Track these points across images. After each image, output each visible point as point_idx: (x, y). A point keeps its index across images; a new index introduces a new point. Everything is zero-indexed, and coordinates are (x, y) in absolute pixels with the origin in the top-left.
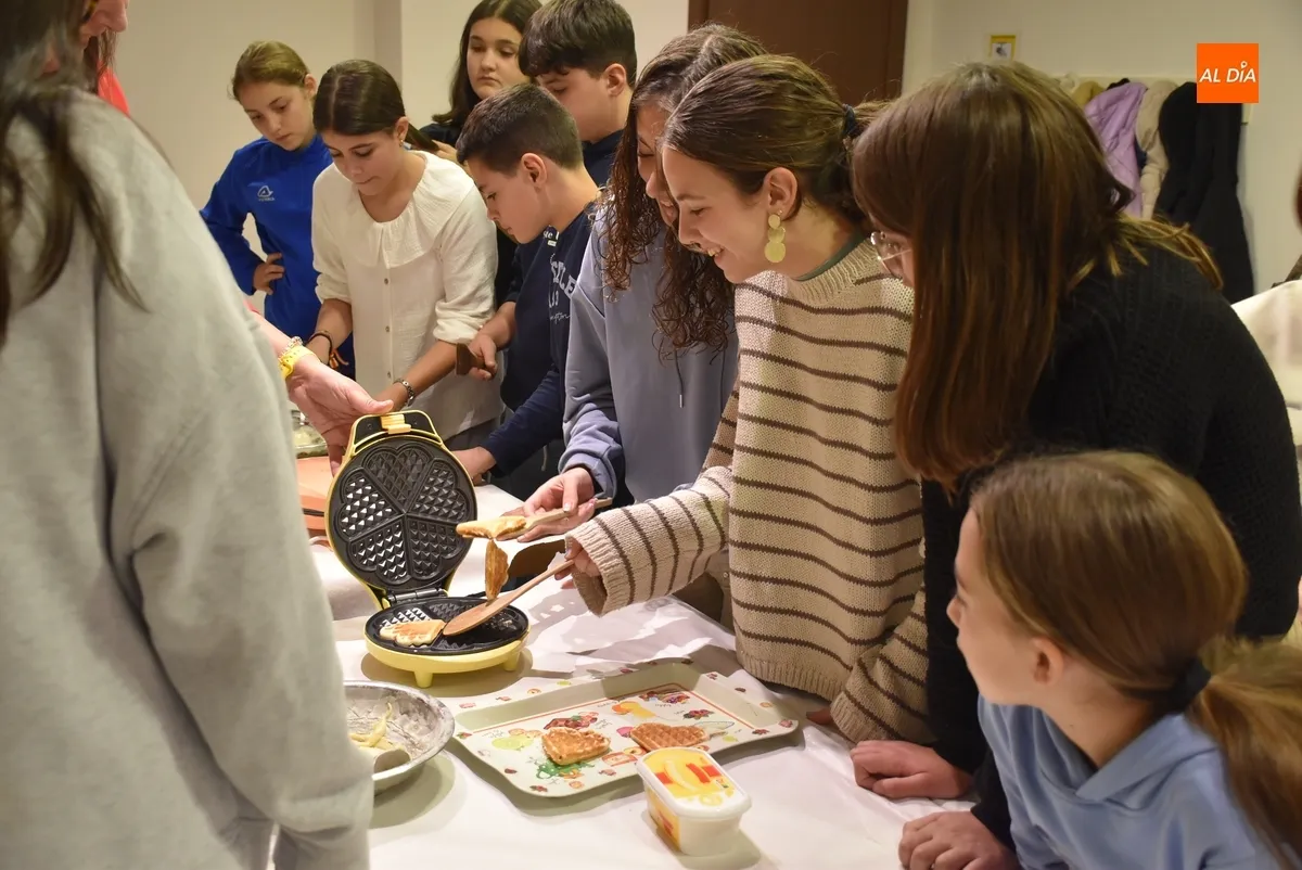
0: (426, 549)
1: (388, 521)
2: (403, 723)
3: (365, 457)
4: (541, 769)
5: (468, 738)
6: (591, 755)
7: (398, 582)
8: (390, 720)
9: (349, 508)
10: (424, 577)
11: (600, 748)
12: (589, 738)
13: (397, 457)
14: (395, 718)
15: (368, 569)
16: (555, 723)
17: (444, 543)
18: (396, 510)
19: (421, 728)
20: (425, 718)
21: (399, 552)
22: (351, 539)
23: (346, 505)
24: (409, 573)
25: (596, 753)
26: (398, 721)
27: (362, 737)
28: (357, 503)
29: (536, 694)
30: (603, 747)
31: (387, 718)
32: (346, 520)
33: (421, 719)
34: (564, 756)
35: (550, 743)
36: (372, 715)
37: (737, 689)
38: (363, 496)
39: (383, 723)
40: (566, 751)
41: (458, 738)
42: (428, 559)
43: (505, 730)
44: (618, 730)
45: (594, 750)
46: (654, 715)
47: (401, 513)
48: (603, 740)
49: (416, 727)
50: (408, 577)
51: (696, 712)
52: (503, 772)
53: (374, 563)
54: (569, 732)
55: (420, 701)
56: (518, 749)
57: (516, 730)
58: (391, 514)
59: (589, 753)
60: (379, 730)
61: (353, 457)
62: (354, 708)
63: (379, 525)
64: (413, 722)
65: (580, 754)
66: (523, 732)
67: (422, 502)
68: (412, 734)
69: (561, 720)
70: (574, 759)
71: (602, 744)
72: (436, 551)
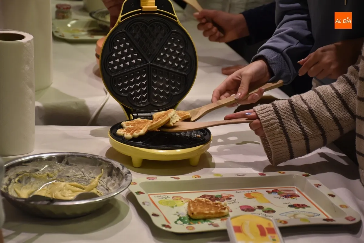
0: (161, 87)
1: (138, 66)
2: (108, 181)
3: (128, 24)
4: (180, 219)
5: (141, 195)
6: (213, 216)
7: (141, 105)
8: (101, 179)
9: (114, 55)
10: (158, 105)
11: (220, 213)
12: (217, 206)
13: (148, 27)
14: (104, 178)
15: (123, 94)
16: (204, 196)
17: (173, 85)
18: (144, 60)
19: (115, 185)
20: (119, 180)
21: (144, 87)
22: (113, 75)
23: (112, 53)
24: (149, 100)
25: (217, 215)
26: (105, 180)
27: (83, 187)
28: (120, 53)
29: (197, 178)
30: (223, 213)
31: (100, 177)
32: (112, 62)
33: (117, 179)
34: (195, 213)
35: (191, 205)
36: (92, 175)
37: (330, 195)
38: (124, 48)
39: (96, 180)
40: (198, 211)
41: (135, 194)
42: (161, 94)
43: (171, 196)
44: (241, 207)
45: (216, 213)
46: (269, 202)
47: (147, 62)
48: (225, 209)
49: (113, 184)
50: (148, 103)
51: (298, 205)
52: (150, 214)
53: (127, 91)
54: (206, 201)
55: (118, 169)
56: (173, 207)
57: (177, 197)
58: (141, 62)
59: (212, 214)
60: (94, 183)
61: (119, 23)
62: (83, 170)
63: (132, 68)
64: (113, 182)
65: (206, 214)
66: (181, 198)
67: (162, 57)
68: (111, 188)
69: (208, 196)
70: (202, 216)
71: (223, 211)
72: (168, 89)
